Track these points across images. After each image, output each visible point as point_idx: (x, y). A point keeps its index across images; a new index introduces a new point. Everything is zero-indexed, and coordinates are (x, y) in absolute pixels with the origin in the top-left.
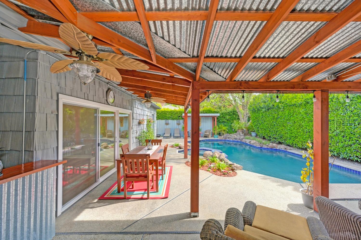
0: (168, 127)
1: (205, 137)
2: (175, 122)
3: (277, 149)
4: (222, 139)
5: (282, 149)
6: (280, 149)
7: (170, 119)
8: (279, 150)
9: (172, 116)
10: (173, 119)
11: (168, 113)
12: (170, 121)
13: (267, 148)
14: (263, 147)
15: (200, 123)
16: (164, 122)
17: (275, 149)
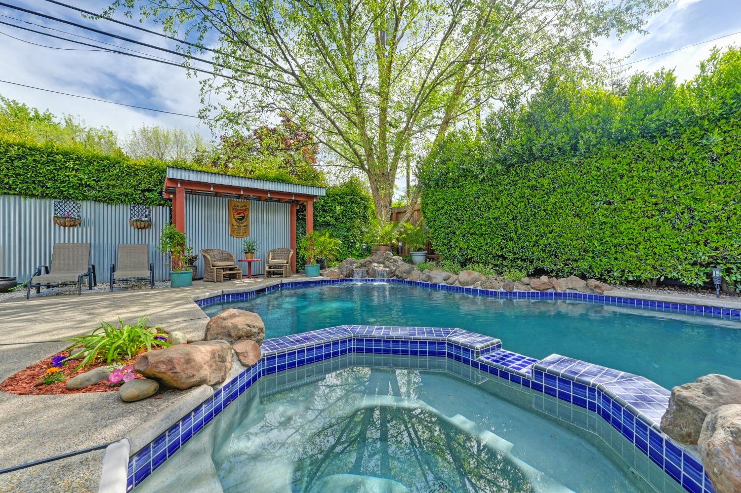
0: (73, 235)
1: (270, 274)
2: (123, 213)
3: (559, 291)
4: (336, 278)
5: (572, 291)
6: (568, 291)
7: (86, 198)
8: (564, 296)
9: (103, 184)
10: (108, 200)
11: (70, 164)
12: (87, 210)
13: (528, 293)
14: (515, 290)
15: (244, 224)
16: (46, 208)
17: (551, 294)
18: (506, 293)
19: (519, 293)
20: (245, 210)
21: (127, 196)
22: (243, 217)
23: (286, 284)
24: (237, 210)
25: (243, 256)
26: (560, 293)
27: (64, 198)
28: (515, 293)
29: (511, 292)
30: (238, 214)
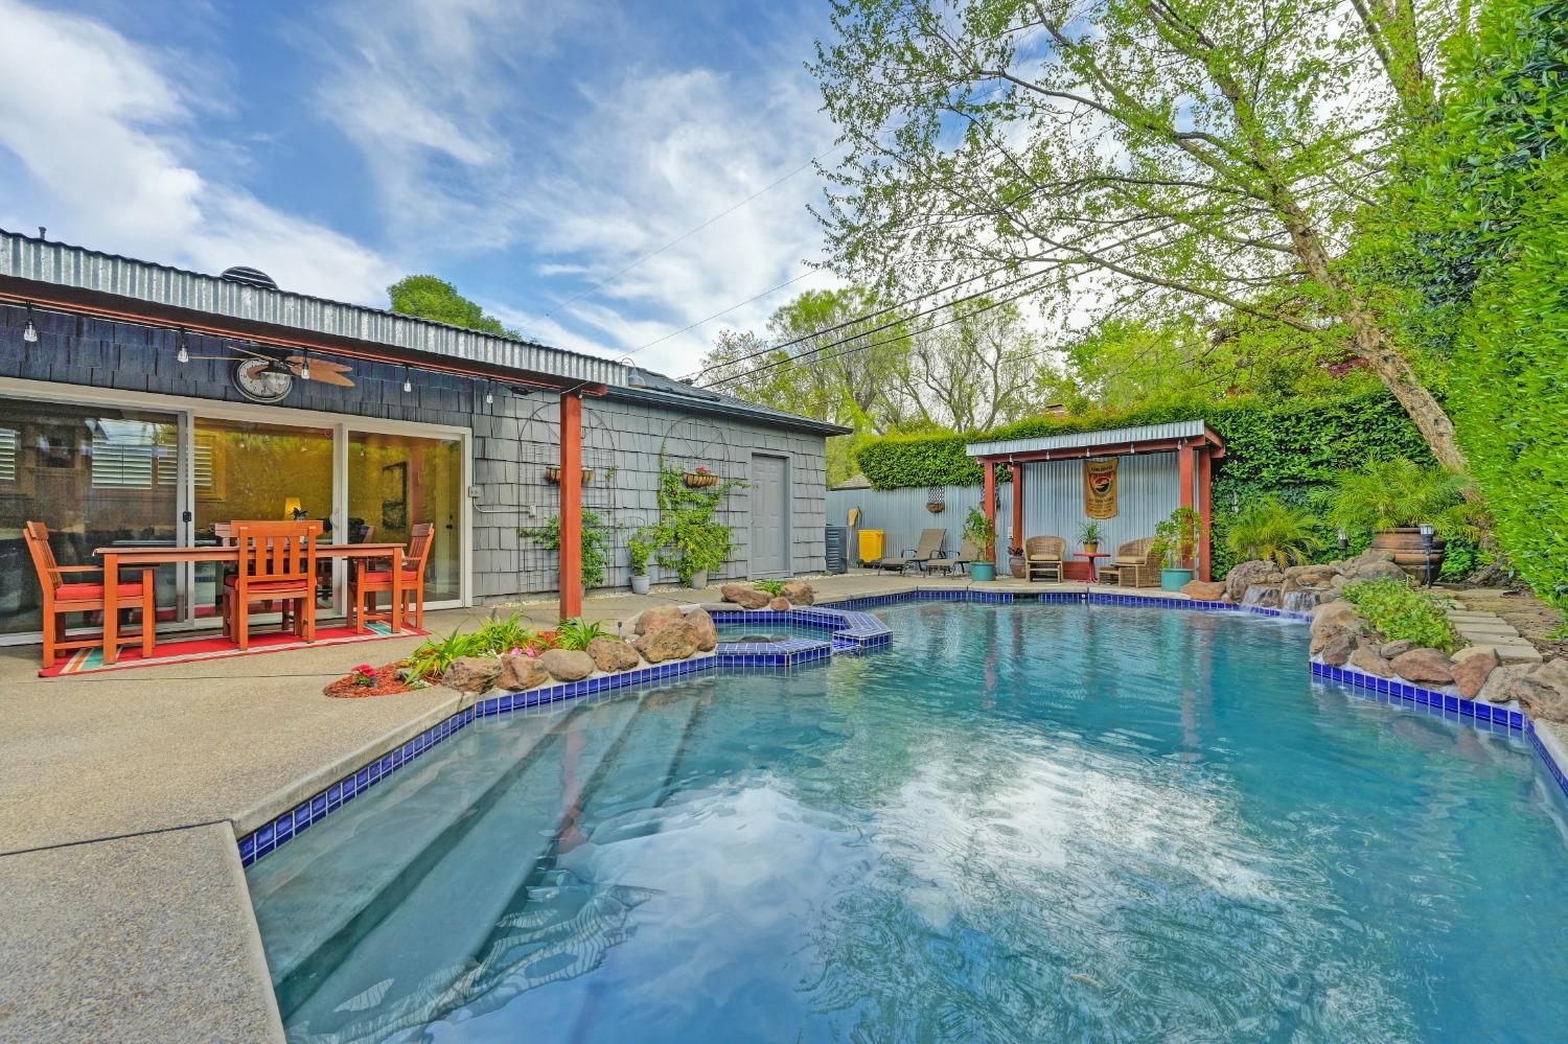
0: (942, 522)
2: (974, 493)
11: (930, 453)
12: (951, 495)
13: (1383, 683)
14: (1348, 667)
15: (1108, 496)
16: (922, 496)
17: (1451, 701)
18: (1327, 668)
19: (1359, 677)
20: (1109, 474)
21: (973, 475)
22: (1106, 486)
23: (1097, 595)
24: (1096, 475)
25: (1081, 549)
26: (1481, 707)
27: (932, 485)
28: (1348, 674)
29: (1337, 671)
30: (1099, 481)
